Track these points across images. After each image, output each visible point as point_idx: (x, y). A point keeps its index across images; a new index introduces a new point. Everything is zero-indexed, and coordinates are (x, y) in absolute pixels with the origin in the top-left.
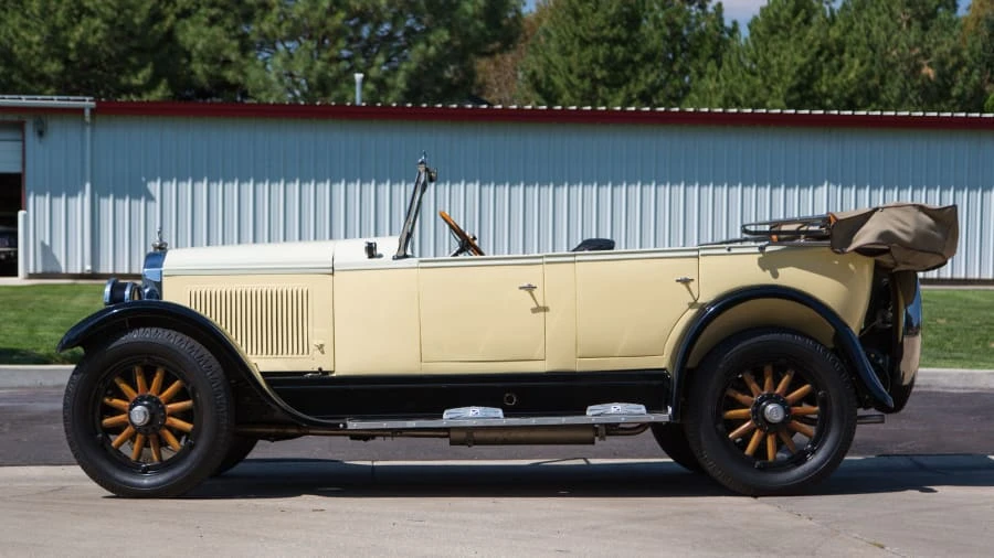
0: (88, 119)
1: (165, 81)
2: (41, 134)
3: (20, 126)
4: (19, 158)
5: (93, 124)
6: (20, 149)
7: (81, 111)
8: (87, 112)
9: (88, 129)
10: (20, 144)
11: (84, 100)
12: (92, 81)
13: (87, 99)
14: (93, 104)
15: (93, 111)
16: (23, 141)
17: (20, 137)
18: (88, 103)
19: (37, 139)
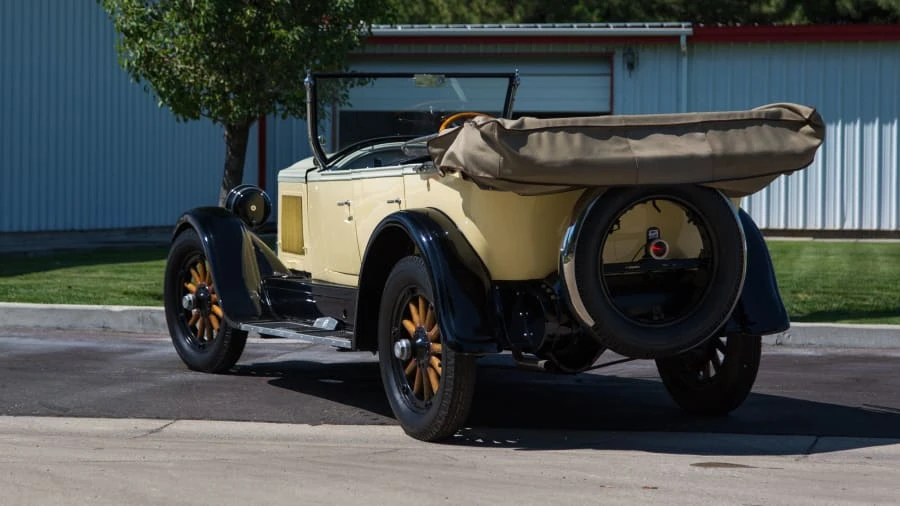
0: (684, 49)
1: (800, 8)
2: (631, 66)
3: (608, 59)
4: (607, 95)
5: (690, 54)
6: (608, 84)
7: (675, 39)
8: (683, 40)
9: (685, 61)
10: (608, 79)
11: (680, 27)
12: (719, 11)
13: (683, 24)
14: (690, 31)
15: (689, 38)
16: (612, 75)
17: (608, 71)
18: (684, 29)
19: (627, 72)
